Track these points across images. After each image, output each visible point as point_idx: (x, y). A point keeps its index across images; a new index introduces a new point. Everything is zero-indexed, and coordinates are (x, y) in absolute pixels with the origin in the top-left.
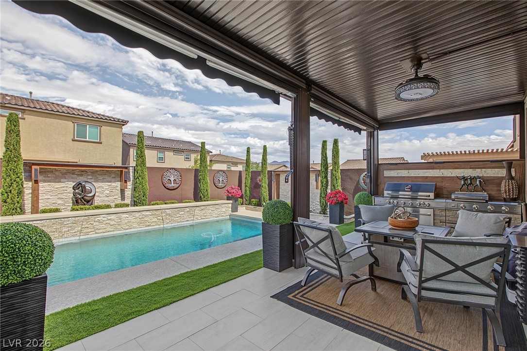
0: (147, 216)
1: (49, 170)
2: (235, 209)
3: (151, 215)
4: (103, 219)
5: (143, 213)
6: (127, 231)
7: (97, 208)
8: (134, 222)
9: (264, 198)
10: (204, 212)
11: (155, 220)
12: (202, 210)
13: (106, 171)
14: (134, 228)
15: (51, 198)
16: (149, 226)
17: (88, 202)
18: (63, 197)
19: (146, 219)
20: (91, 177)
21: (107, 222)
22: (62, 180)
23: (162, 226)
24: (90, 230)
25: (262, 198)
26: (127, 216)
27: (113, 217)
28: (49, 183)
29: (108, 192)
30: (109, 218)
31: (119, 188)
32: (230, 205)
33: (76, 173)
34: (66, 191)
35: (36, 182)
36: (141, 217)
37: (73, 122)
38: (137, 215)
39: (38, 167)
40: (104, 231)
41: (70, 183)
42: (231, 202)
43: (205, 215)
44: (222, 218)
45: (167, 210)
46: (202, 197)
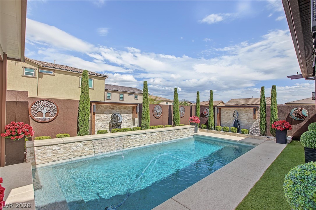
0: (154, 136)
1: (98, 106)
2: (196, 131)
3: (156, 135)
4: (134, 138)
5: (153, 134)
6: (145, 145)
7: (125, 130)
8: (148, 140)
9: (211, 124)
10: (181, 133)
11: (158, 138)
12: (181, 132)
13: (126, 106)
14: (149, 143)
15: (99, 123)
16: (155, 142)
17: (118, 126)
18: (105, 123)
19: (154, 138)
20: (118, 110)
21: (136, 139)
22: (104, 112)
23: (162, 142)
24: (128, 145)
25: (210, 124)
26: (145, 136)
27: (138, 136)
28: (98, 114)
29: (126, 120)
30: (137, 137)
31: (132, 117)
32: (194, 129)
33: (111, 108)
34: (106, 119)
35: (94, 113)
36: (152, 136)
37: (79, 77)
38: (150, 135)
39: (95, 104)
40: (134, 145)
41: (108, 114)
42: (194, 126)
43: (182, 135)
44: (190, 137)
45: (164, 132)
46: (176, 123)
